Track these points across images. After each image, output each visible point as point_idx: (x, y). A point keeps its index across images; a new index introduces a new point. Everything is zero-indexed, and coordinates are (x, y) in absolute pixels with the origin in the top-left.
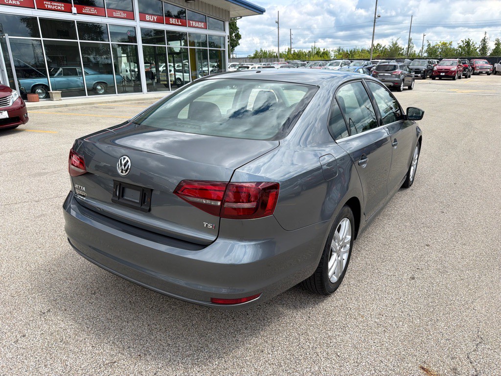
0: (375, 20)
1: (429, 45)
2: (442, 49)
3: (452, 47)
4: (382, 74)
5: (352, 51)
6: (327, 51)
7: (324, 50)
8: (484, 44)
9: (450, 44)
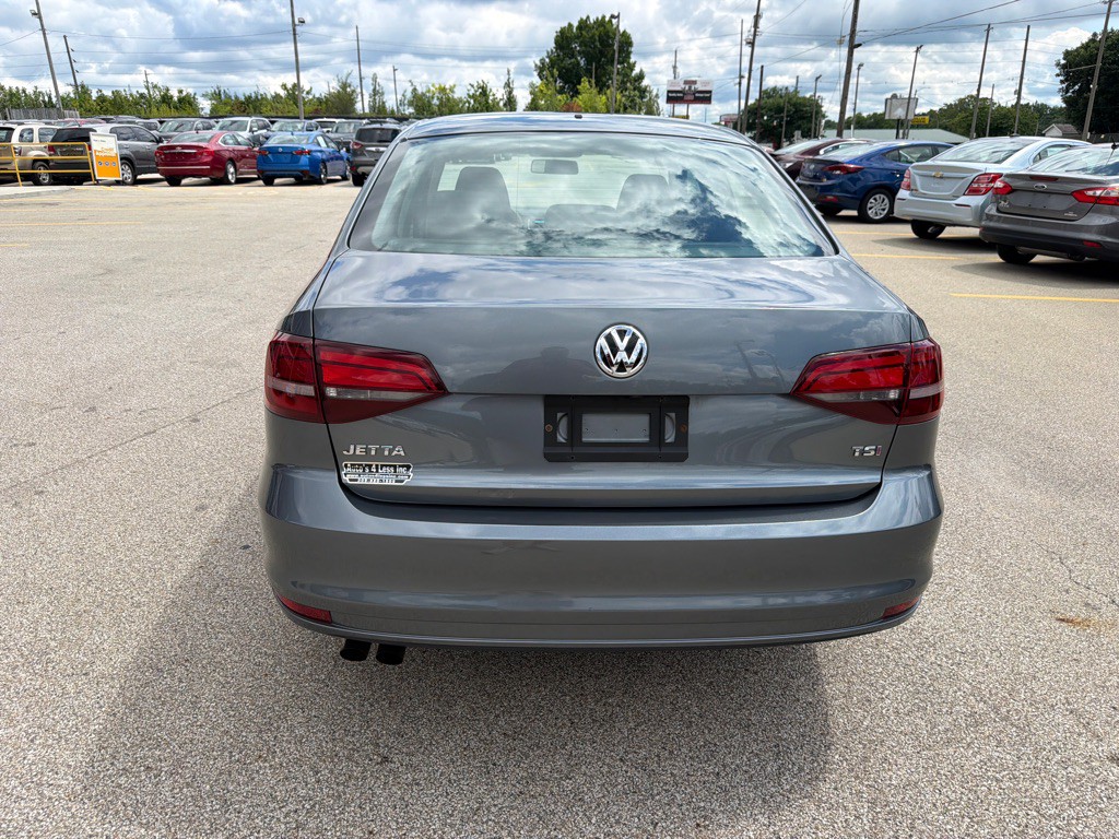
0: (294, 30)
1: (415, 89)
2: (440, 99)
3: (456, 96)
4: (373, 149)
5: (250, 97)
6: (188, 95)
7: (181, 92)
8: (510, 93)
9: (452, 90)
